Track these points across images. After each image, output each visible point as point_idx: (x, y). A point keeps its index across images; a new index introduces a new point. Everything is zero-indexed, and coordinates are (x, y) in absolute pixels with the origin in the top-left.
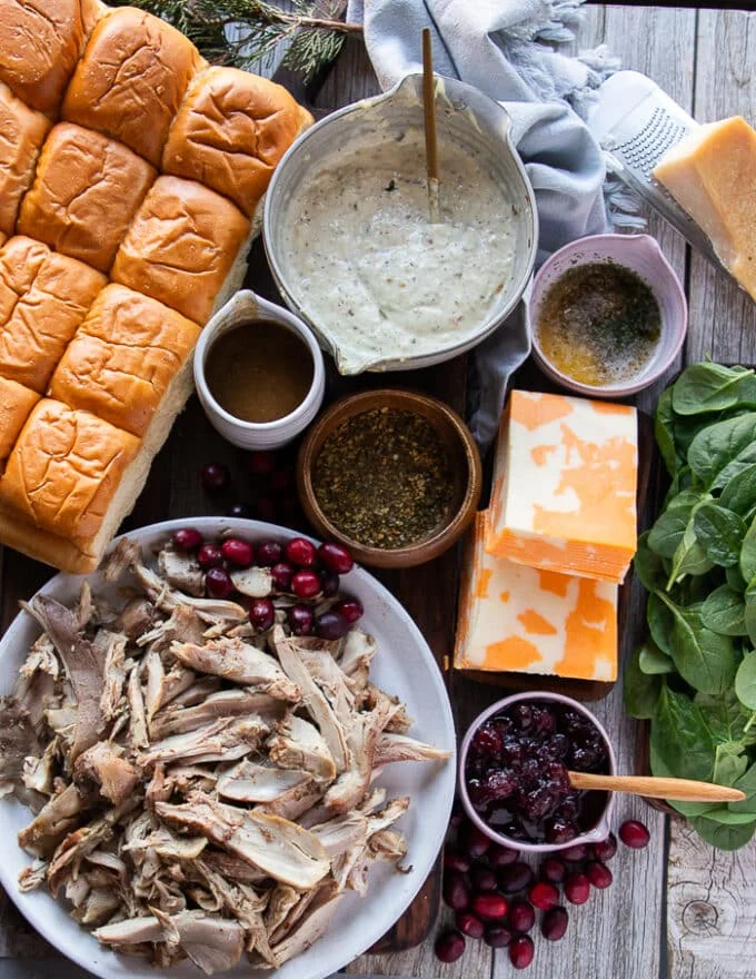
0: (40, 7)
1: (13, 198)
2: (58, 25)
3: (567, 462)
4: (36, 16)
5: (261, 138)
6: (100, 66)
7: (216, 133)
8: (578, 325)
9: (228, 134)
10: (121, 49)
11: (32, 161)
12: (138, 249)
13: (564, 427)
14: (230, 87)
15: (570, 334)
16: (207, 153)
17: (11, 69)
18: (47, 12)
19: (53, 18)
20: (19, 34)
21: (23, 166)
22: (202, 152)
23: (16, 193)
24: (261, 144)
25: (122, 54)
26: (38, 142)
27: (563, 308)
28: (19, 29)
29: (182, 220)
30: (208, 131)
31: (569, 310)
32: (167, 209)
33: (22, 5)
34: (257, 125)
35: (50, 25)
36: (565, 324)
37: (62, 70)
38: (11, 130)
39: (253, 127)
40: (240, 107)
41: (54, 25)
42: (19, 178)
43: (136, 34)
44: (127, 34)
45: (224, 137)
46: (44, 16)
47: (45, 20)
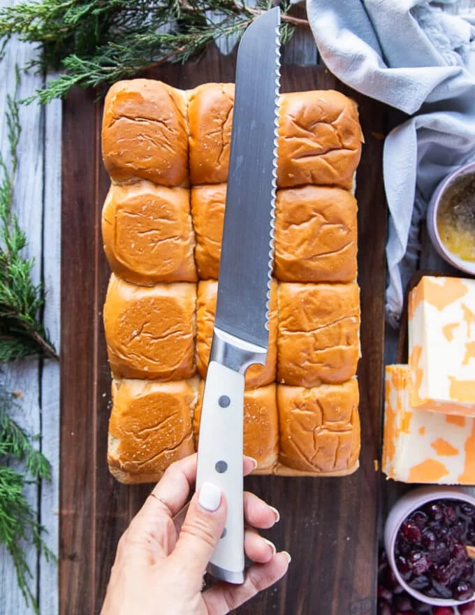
0: (147, 116)
1: (189, 257)
2: (166, 122)
3: (469, 336)
4: (147, 123)
5: (341, 135)
6: (209, 137)
7: (309, 146)
8: (464, 218)
9: (318, 142)
10: (218, 118)
11: (190, 225)
12: (293, 253)
13: (464, 307)
14: (304, 109)
15: (458, 224)
16: (309, 163)
17: (148, 168)
18: (155, 117)
19: (160, 119)
20: (142, 141)
21: (187, 232)
22: (305, 164)
23: (190, 253)
24: (343, 139)
25: (220, 121)
26: (188, 210)
27: (452, 205)
28: (140, 138)
29: (314, 220)
30: (302, 148)
31: (458, 206)
32: (299, 215)
33: (134, 120)
34: (334, 127)
35: (161, 125)
36: (455, 217)
37: (182, 152)
38: (168, 212)
39: (332, 129)
40: (317, 119)
41: (164, 123)
42: (188, 241)
43: (222, 102)
44: (216, 106)
45: (316, 145)
46: (153, 120)
47: (155, 122)
